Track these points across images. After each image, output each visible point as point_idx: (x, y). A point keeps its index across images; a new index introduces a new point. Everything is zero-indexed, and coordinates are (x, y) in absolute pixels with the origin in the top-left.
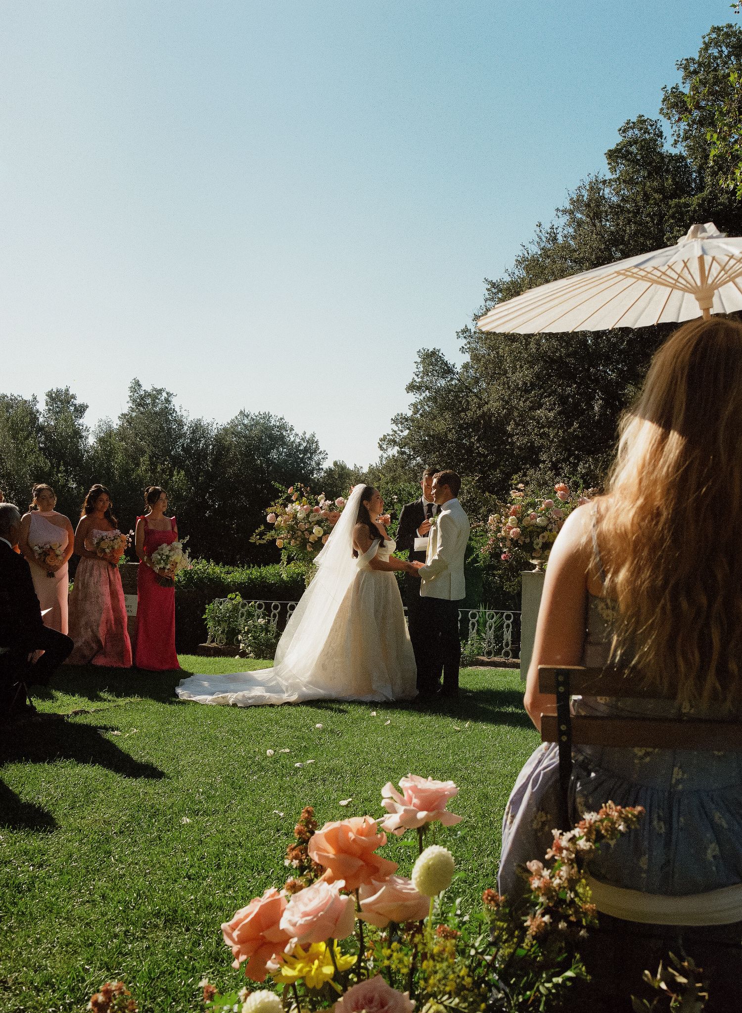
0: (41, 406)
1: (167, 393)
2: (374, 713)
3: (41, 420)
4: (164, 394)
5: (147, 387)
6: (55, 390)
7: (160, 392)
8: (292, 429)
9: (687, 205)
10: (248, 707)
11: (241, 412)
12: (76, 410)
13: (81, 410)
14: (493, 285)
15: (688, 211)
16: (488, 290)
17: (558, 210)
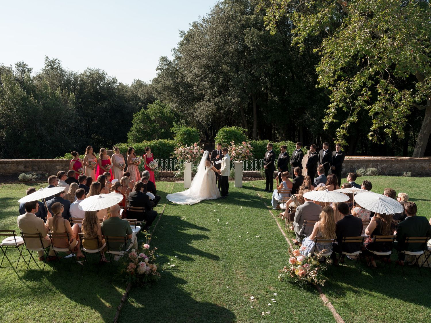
0: (14, 69)
1: (59, 60)
2: (219, 204)
3: (15, 74)
4: (57, 61)
5: (51, 59)
6: (18, 62)
7: (56, 60)
8: (107, 74)
9: (250, 19)
10: (192, 205)
11: (88, 68)
12: (28, 71)
13: (30, 70)
14: (182, 32)
15: (250, 21)
16: (180, 33)
17: (207, 14)
